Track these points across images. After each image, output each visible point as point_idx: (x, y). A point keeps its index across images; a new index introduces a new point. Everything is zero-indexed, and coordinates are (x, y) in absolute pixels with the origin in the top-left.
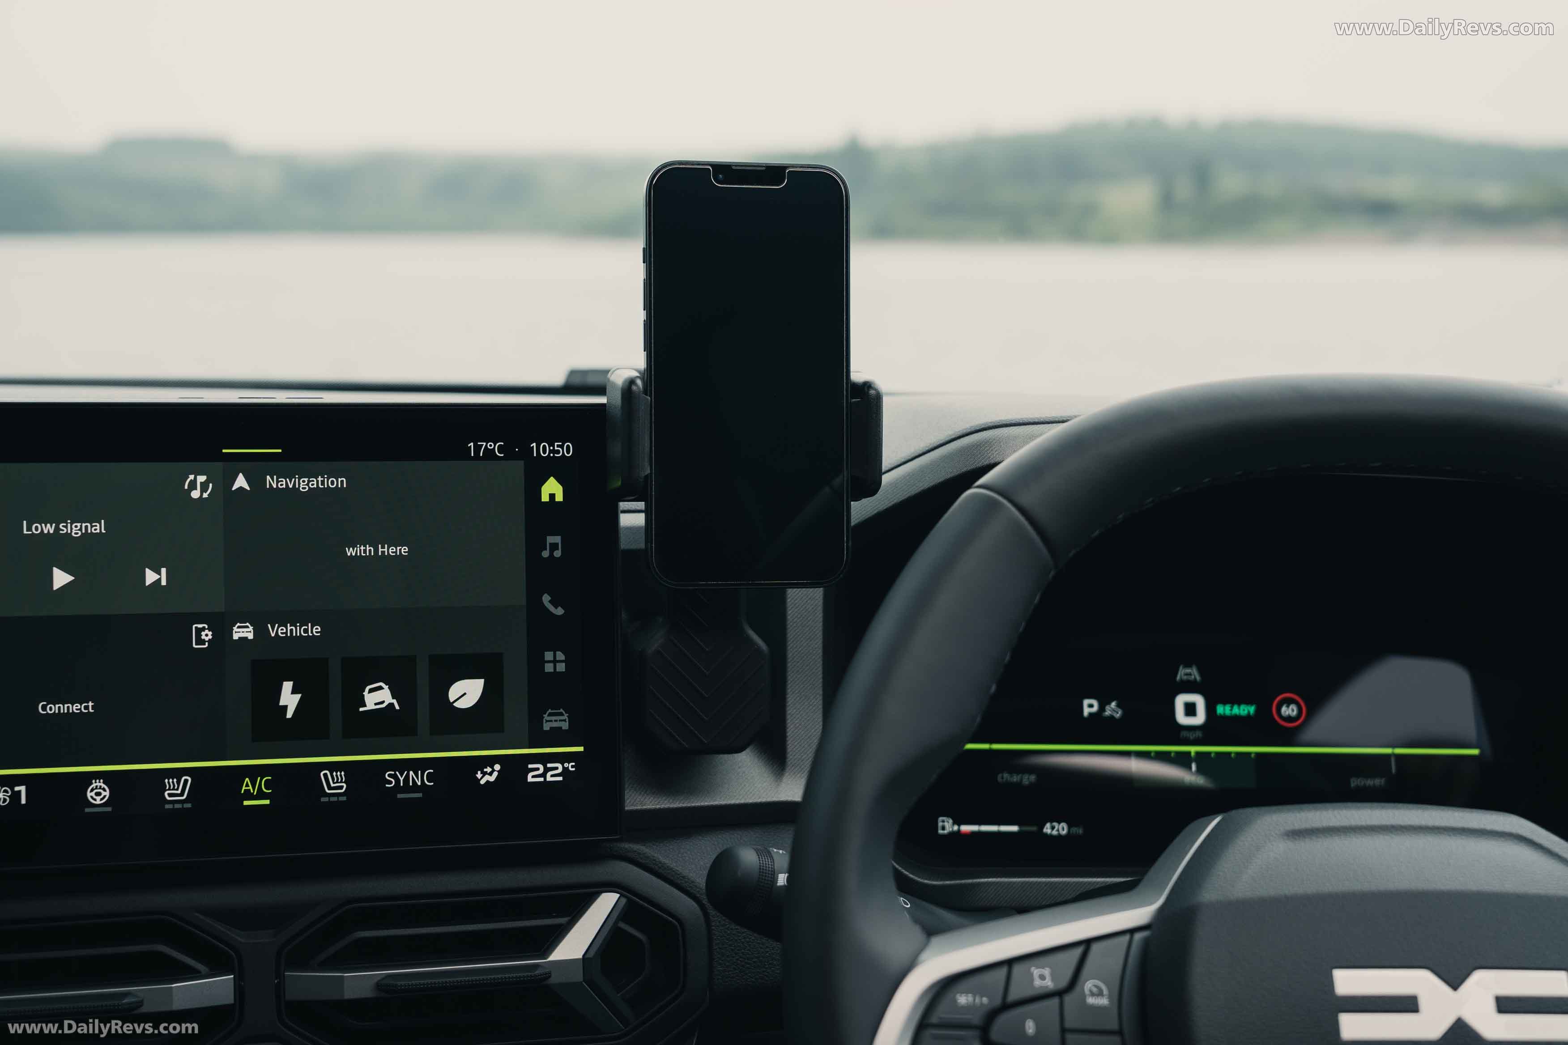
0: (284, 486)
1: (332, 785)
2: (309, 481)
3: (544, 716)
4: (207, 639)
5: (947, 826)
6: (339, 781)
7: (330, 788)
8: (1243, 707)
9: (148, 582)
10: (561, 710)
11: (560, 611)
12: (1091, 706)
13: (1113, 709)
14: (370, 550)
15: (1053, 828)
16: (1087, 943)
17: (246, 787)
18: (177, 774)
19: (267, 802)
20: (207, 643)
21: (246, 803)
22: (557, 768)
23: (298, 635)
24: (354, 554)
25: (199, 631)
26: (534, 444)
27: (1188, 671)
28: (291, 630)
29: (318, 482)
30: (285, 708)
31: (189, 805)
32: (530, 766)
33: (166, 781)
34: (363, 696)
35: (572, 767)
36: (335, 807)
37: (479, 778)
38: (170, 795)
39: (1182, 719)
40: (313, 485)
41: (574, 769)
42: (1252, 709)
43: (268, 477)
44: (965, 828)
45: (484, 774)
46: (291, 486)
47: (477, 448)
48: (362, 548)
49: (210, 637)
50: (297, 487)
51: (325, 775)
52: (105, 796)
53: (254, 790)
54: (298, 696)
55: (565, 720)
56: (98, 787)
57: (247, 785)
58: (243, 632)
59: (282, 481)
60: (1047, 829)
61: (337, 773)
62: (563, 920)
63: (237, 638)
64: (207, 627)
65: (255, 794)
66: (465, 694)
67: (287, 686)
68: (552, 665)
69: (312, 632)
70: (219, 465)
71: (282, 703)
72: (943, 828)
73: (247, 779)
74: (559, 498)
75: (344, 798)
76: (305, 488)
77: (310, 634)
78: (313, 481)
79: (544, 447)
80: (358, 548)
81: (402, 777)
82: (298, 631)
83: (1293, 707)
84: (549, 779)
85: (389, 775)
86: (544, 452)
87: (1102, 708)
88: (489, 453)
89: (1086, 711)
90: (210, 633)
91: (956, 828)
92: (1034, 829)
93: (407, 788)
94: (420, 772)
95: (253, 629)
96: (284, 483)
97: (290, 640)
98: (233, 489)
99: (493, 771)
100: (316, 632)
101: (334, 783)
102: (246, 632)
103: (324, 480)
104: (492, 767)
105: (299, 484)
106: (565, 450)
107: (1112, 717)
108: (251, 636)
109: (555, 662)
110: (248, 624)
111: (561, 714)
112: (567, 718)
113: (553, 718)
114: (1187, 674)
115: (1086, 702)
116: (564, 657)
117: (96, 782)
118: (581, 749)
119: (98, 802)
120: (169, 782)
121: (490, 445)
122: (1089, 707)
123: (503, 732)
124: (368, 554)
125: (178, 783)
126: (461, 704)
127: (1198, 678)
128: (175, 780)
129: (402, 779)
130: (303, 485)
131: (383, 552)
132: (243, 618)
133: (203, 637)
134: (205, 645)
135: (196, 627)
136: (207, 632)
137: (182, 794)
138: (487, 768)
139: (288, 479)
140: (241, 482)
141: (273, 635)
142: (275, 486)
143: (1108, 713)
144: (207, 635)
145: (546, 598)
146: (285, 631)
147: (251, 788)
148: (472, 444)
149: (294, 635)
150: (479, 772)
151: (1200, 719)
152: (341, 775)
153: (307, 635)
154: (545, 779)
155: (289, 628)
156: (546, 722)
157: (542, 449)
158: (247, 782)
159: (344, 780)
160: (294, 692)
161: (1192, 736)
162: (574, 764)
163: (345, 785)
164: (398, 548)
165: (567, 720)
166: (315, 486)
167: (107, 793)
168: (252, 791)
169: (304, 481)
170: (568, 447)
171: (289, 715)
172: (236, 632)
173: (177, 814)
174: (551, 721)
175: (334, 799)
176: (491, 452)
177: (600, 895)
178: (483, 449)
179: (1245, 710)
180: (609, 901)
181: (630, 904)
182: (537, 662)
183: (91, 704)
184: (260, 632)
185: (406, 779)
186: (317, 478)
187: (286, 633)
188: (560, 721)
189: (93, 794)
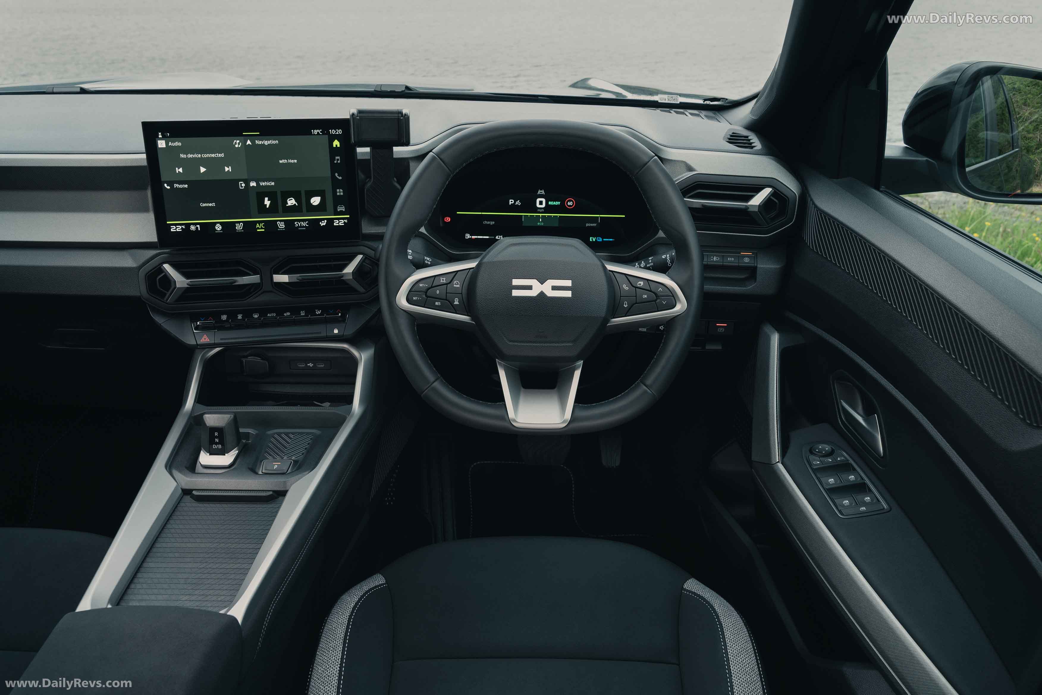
2: (268, 142)
3: (338, 207)
5: (468, 236)
6: (282, 225)
7: (280, 226)
8: (556, 202)
9: (226, 171)
10: (342, 205)
11: (340, 178)
12: (512, 202)
13: (518, 203)
14: (286, 161)
15: (498, 237)
16: (457, 272)
18: (239, 222)
19: (263, 230)
20: (243, 187)
21: (258, 230)
22: (342, 222)
24: (282, 162)
25: (241, 184)
26: (330, 130)
27: (541, 191)
31: (243, 231)
32: (335, 221)
33: (236, 224)
34: (287, 202)
35: (346, 221)
36: (282, 232)
38: (238, 228)
39: (538, 205)
42: (559, 203)
43: (256, 141)
44: (473, 237)
45: (322, 223)
46: (263, 143)
47: (314, 132)
48: (284, 161)
51: (279, 223)
54: (270, 202)
56: (218, 226)
57: (258, 226)
58: (253, 184)
59: (260, 142)
61: (282, 222)
62: (347, 262)
63: (252, 186)
65: (260, 228)
66: (315, 201)
67: (266, 199)
69: (272, 184)
70: (242, 138)
71: (265, 204)
72: (467, 237)
73: (258, 224)
74: (339, 146)
75: (284, 229)
76: (267, 144)
82: (268, 184)
83: (571, 202)
84: (340, 224)
85: (296, 223)
87: (515, 202)
91: (471, 237)
92: (493, 237)
93: (301, 227)
94: (304, 222)
95: (256, 183)
97: (266, 186)
98: (247, 144)
99: (325, 222)
103: (272, 141)
105: (265, 142)
106: (340, 132)
107: (517, 205)
108: (255, 185)
109: (340, 192)
110: (254, 182)
111: (343, 207)
113: (340, 208)
114: (540, 192)
115: (510, 200)
116: (342, 191)
118: (348, 216)
119: (219, 230)
121: (318, 131)
122: (511, 202)
123: (327, 211)
125: (239, 225)
126: (315, 204)
127: (544, 194)
129: (299, 224)
131: (290, 162)
132: (253, 180)
136: (243, 184)
137: (241, 228)
138: (323, 221)
139: (262, 141)
140: (249, 142)
141: (261, 185)
142: (258, 143)
145: (336, 174)
148: (312, 130)
151: (544, 205)
153: (270, 185)
156: (338, 209)
157: (333, 132)
159: (284, 224)
160: (268, 200)
161: (541, 211)
163: (284, 226)
164: (294, 161)
167: (221, 227)
170: (340, 131)
171: (268, 207)
172: (251, 184)
173: (240, 233)
175: (281, 229)
176: (318, 133)
177: (357, 255)
178: (316, 132)
179: (558, 203)
180: (359, 257)
181: (366, 258)
182: (335, 192)
183: (214, 204)
184: (258, 184)
185: (301, 224)
186: (270, 141)
187: (265, 184)
188: (342, 209)
189: (217, 228)
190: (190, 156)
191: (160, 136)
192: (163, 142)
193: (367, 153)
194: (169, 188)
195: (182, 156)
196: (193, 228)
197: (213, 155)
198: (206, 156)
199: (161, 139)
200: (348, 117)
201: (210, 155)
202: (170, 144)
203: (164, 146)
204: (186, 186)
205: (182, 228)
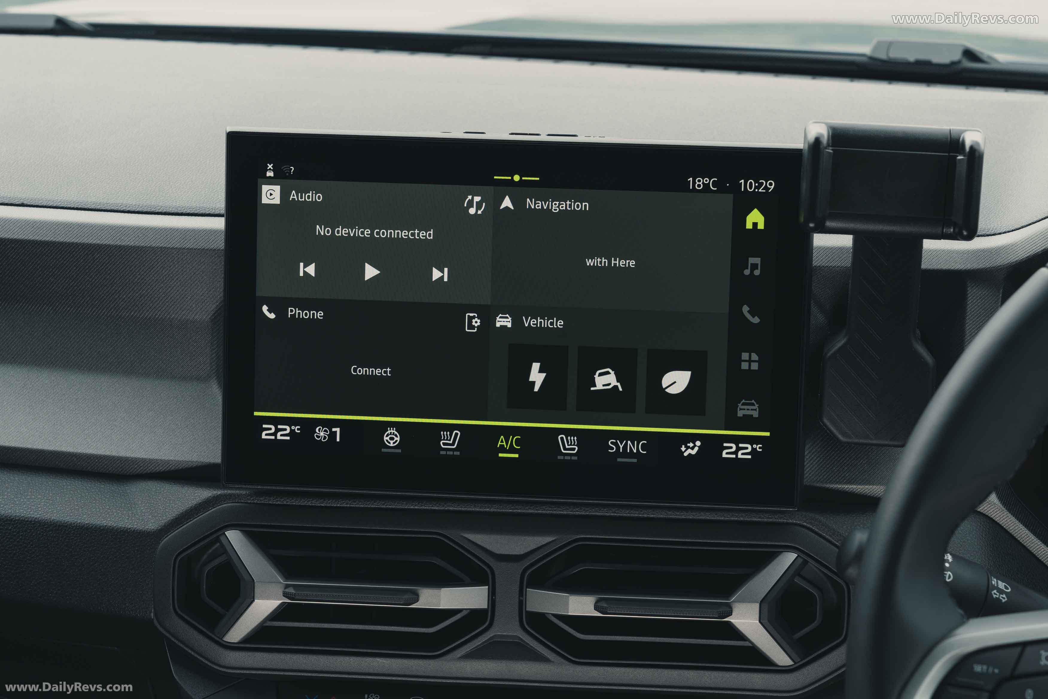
0: (540, 207)
1: (567, 447)
2: (559, 204)
3: (739, 405)
4: (476, 325)
6: (573, 444)
7: (565, 449)
9: (434, 278)
10: (753, 401)
11: (756, 320)
14: (605, 262)
17: (501, 443)
18: (450, 428)
19: (516, 456)
20: (476, 328)
21: (501, 455)
22: (747, 448)
23: (546, 326)
24: (592, 265)
25: (471, 318)
26: (743, 181)
28: (541, 322)
29: (566, 205)
30: (533, 383)
31: (458, 453)
32: (725, 445)
33: (442, 433)
34: (594, 379)
35: (760, 448)
36: (568, 464)
37: (683, 451)
38: (444, 444)
40: (562, 207)
41: (761, 450)
43: (528, 200)
45: (687, 448)
46: (545, 208)
47: (696, 182)
48: (599, 260)
49: (479, 324)
51: (562, 438)
52: (396, 441)
53: (507, 446)
54: (544, 375)
55: (756, 410)
56: (392, 433)
57: (502, 441)
59: (539, 203)
61: (571, 437)
63: (499, 326)
64: (476, 316)
65: (508, 449)
66: (675, 382)
67: (536, 366)
68: (747, 364)
69: (556, 325)
70: (491, 189)
71: (531, 379)
73: (502, 437)
74: (761, 226)
75: (575, 458)
76: (556, 210)
77: (555, 327)
78: (563, 204)
79: (751, 183)
80: (596, 260)
81: (621, 445)
82: (546, 323)
84: (740, 456)
85: (612, 443)
86: (751, 188)
90: (479, 321)
93: (625, 454)
94: (636, 442)
95: (511, 319)
96: (540, 205)
97: (540, 330)
98: (501, 208)
99: (695, 446)
100: (560, 325)
101: (568, 445)
102: (506, 322)
103: (571, 203)
104: (694, 443)
105: (552, 206)
106: (768, 186)
108: (509, 325)
109: (750, 361)
110: (507, 315)
111: (753, 405)
112: (757, 408)
113: (746, 407)
116: (757, 357)
117: (390, 430)
118: (768, 434)
119: (392, 445)
120: (444, 434)
121: (706, 181)
123: (705, 415)
124: (603, 265)
125: (451, 435)
126: (672, 390)
128: (448, 433)
129: (621, 447)
130: (555, 207)
131: (615, 264)
132: (504, 311)
133: (474, 324)
134: (475, 330)
135: (468, 315)
136: (476, 319)
137: (453, 444)
138: (690, 443)
139: (543, 202)
140: (507, 203)
141: (526, 325)
142: (533, 207)
144: (476, 322)
145: (745, 309)
146: (536, 322)
147: (504, 444)
148: (691, 179)
149: (543, 326)
150: (683, 446)
152: (574, 440)
153: (552, 327)
154: (737, 456)
155: (539, 321)
156: (740, 410)
157: (748, 185)
158: (502, 439)
159: (576, 444)
160: (541, 371)
162: (761, 446)
163: (577, 448)
164: (627, 261)
165: (758, 410)
166: (564, 208)
168: (505, 447)
169: (555, 204)
170: (771, 185)
171: (536, 389)
172: (498, 321)
173: (449, 459)
174: (744, 409)
175: (567, 458)
176: (706, 186)
177: (780, 553)
178: (700, 183)
180: (786, 560)
181: (805, 562)
182: (735, 360)
183: (389, 370)
184: (517, 322)
185: (625, 447)
186: (566, 202)
187: (537, 324)
188: (752, 410)
189: (388, 438)
190: (342, 232)
191: (270, 174)
192: (277, 189)
193: (841, 249)
194: (272, 316)
195: (321, 230)
196: (321, 433)
197: (404, 234)
198: (384, 234)
199: (270, 181)
200: (799, 144)
201: (394, 233)
202: (293, 195)
203: (277, 201)
204: (320, 315)
205: (292, 432)
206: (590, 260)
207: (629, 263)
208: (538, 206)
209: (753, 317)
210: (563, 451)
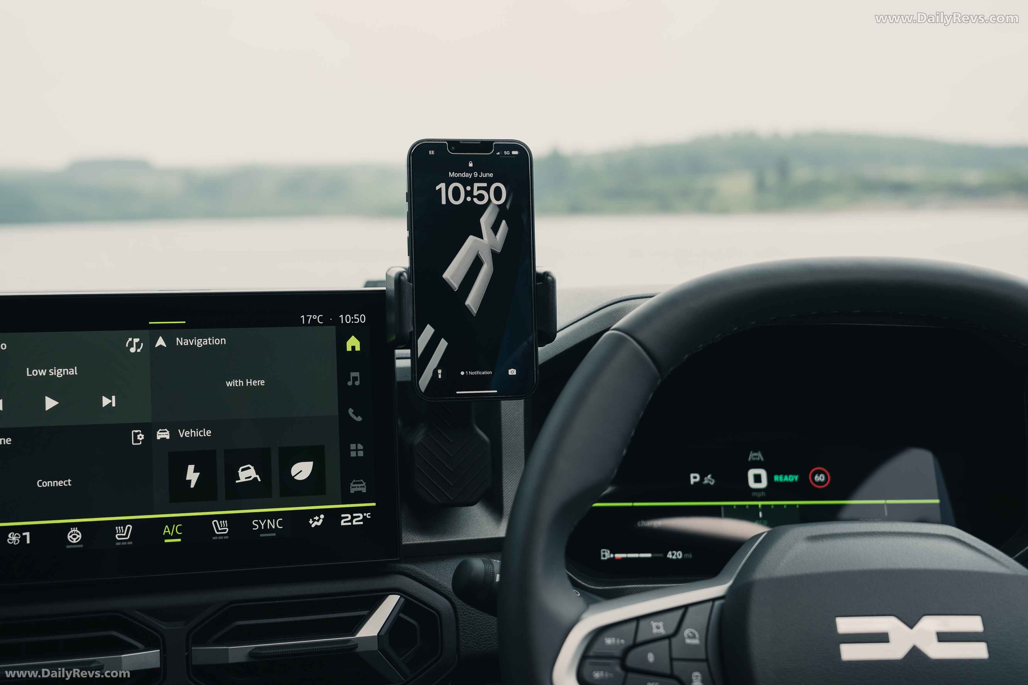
0: (187, 344)
1: (220, 529)
2: (203, 341)
3: (351, 484)
4: (141, 439)
5: (606, 554)
6: (224, 526)
7: (218, 531)
8: (790, 476)
9: (104, 404)
10: (361, 480)
11: (359, 419)
12: (695, 478)
13: (709, 480)
14: (241, 383)
15: (673, 554)
16: (686, 607)
17: (166, 531)
18: (123, 523)
19: (179, 540)
20: (141, 442)
21: (166, 541)
22: (359, 517)
23: (197, 436)
24: (231, 386)
25: (136, 434)
26: (342, 316)
27: (756, 454)
28: (193, 433)
29: (208, 341)
30: (190, 481)
31: (130, 543)
32: (343, 515)
33: (117, 528)
34: (238, 473)
35: (369, 515)
36: (222, 543)
37: (311, 523)
38: (119, 537)
39: (752, 484)
40: (205, 343)
41: (370, 517)
42: (796, 478)
43: (178, 339)
44: (618, 556)
45: (314, 521)
46: (191, 344)
47: (307, 319)
48: (236, 381)
49: (143, 438)
50: (195, 344)
51: (215, 523)
52: (79, 538)
53: (171, 533)
54: (198, 474)
55: (364, 487)
56: (75, 532)
57: (167, 530)
58: (163, 435)
59: (186, 341)
60: (669, 555)
61: (222, 521)
62: (365, 613)
63: (160, 439)
64: (140, 432)
65: (172, 535)
66: (301, 471)
67: (191, 468)
68: (355, 452)
69: (206, 434)
70: (147, 332)
71: (187, 479)
72: (604, 556)
73: (167, 526)
74: (358, 349)
75: (227, 537)
76: (200, 345)
77: (205, 436)
78: (205, 340)
79: (348, 317)
80: (234, 382)
81: (263, 523)
82: (197, 433)
83: (822, 475)
84: (354, 523)
85: (255, 523)
86: (348, 320)
87: (702, 479)
88: (314, 322)
89: (692, 481)
90: (143, 436)
91: (612, 556)
92: (661, 555)
93: (266, 530)
94: (274, 520)
95: (169, 433)
96: (187, 342)
97: (192, 439)
98: (156, 346)
99: (320, 519)
100: (209, 434)
101: (221, 528)
102: (165, 435)
103: (212, 340)
104: (319, 516)
105: (197, 342)
106: (361, 319)
107: (708, 484)
108: (168, 437)
109: (357, 450)
110: (166, 430)
111: (362, 483)
113: (356, 485)
114: (755, 457)
115: (692, 475)
116: (363, 447)
117: (73, 529)
118: (374, 504)
119: (75, 542)
120: (118, 529)
121: (315, 317)
122: (694, 478)
123: (326, 494)
124: (240, 385)
125: (124, 529)
126: (299, 478)
127: (762, 459)
128: (122, 527)
129: (263, 525)
130: (199, 343)
131: (249, 384)
132: (163, 426)
133: (139, 438)
134: (140, 443)
135: (134, 432)
136: (141, 435)
137: (126, 536)
138: (315, 517)
139: (190, 340)
140: (161, 342)
141: (182, 436)
142: (182, 344)
143: (706, 482)
144: (141, 437)
145: (351, 411)
146: (189, 434)
147: (169, 531)
148: (303, 316)
149: (195, 436)
150: (311, 520)
151: (764, 484)
152: (225, 523)
153: (202, 436)
154: (352, 523)
155: (191, 432)
156: (352, 488)
157: (346, 319)
158: (167, 528)
159: (227, 526)
160: (195, 471)
161: (759, 495)
162: (370, 514)
163: (227, 529)
164: (259, 381)
165: (365, 486)
166: (207, 344)
167: (80, 536)
168: (170, 534)
169: (199, 341)
170: (363, 317)
171: (192, 486)
172: (159, 435)
173: (124, 549)
174: (355, 487)
175: (220, 538)
177: (387, 595)
178: (310, 319)
179: (792, 478)
180: (392, 601)
181: (407, 602)
182: (345, 451)
183: (69, 481)
184: (174, 434)
185: (266, 525)
186: (207, 339)
187: (190, 435)
188: (361, 487)
189: (71, 537)
196: (13, 539)
198: (58, 372)
204: (8, 441)
206: (229, 382)
207: (260, 382)
208: (186, 343)
209: (357, 417)
210: (217, 533)
